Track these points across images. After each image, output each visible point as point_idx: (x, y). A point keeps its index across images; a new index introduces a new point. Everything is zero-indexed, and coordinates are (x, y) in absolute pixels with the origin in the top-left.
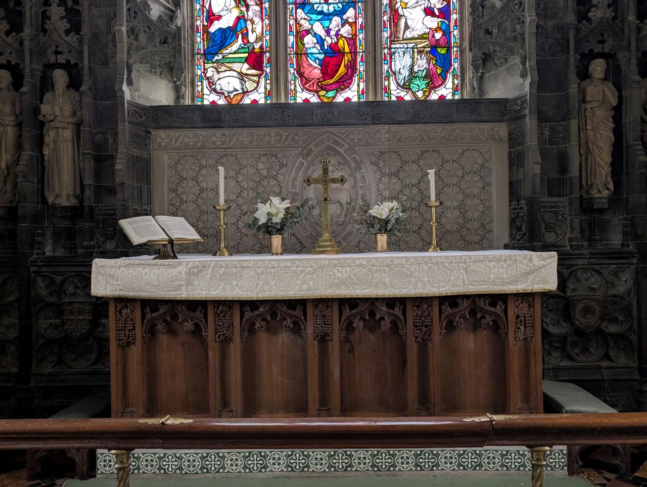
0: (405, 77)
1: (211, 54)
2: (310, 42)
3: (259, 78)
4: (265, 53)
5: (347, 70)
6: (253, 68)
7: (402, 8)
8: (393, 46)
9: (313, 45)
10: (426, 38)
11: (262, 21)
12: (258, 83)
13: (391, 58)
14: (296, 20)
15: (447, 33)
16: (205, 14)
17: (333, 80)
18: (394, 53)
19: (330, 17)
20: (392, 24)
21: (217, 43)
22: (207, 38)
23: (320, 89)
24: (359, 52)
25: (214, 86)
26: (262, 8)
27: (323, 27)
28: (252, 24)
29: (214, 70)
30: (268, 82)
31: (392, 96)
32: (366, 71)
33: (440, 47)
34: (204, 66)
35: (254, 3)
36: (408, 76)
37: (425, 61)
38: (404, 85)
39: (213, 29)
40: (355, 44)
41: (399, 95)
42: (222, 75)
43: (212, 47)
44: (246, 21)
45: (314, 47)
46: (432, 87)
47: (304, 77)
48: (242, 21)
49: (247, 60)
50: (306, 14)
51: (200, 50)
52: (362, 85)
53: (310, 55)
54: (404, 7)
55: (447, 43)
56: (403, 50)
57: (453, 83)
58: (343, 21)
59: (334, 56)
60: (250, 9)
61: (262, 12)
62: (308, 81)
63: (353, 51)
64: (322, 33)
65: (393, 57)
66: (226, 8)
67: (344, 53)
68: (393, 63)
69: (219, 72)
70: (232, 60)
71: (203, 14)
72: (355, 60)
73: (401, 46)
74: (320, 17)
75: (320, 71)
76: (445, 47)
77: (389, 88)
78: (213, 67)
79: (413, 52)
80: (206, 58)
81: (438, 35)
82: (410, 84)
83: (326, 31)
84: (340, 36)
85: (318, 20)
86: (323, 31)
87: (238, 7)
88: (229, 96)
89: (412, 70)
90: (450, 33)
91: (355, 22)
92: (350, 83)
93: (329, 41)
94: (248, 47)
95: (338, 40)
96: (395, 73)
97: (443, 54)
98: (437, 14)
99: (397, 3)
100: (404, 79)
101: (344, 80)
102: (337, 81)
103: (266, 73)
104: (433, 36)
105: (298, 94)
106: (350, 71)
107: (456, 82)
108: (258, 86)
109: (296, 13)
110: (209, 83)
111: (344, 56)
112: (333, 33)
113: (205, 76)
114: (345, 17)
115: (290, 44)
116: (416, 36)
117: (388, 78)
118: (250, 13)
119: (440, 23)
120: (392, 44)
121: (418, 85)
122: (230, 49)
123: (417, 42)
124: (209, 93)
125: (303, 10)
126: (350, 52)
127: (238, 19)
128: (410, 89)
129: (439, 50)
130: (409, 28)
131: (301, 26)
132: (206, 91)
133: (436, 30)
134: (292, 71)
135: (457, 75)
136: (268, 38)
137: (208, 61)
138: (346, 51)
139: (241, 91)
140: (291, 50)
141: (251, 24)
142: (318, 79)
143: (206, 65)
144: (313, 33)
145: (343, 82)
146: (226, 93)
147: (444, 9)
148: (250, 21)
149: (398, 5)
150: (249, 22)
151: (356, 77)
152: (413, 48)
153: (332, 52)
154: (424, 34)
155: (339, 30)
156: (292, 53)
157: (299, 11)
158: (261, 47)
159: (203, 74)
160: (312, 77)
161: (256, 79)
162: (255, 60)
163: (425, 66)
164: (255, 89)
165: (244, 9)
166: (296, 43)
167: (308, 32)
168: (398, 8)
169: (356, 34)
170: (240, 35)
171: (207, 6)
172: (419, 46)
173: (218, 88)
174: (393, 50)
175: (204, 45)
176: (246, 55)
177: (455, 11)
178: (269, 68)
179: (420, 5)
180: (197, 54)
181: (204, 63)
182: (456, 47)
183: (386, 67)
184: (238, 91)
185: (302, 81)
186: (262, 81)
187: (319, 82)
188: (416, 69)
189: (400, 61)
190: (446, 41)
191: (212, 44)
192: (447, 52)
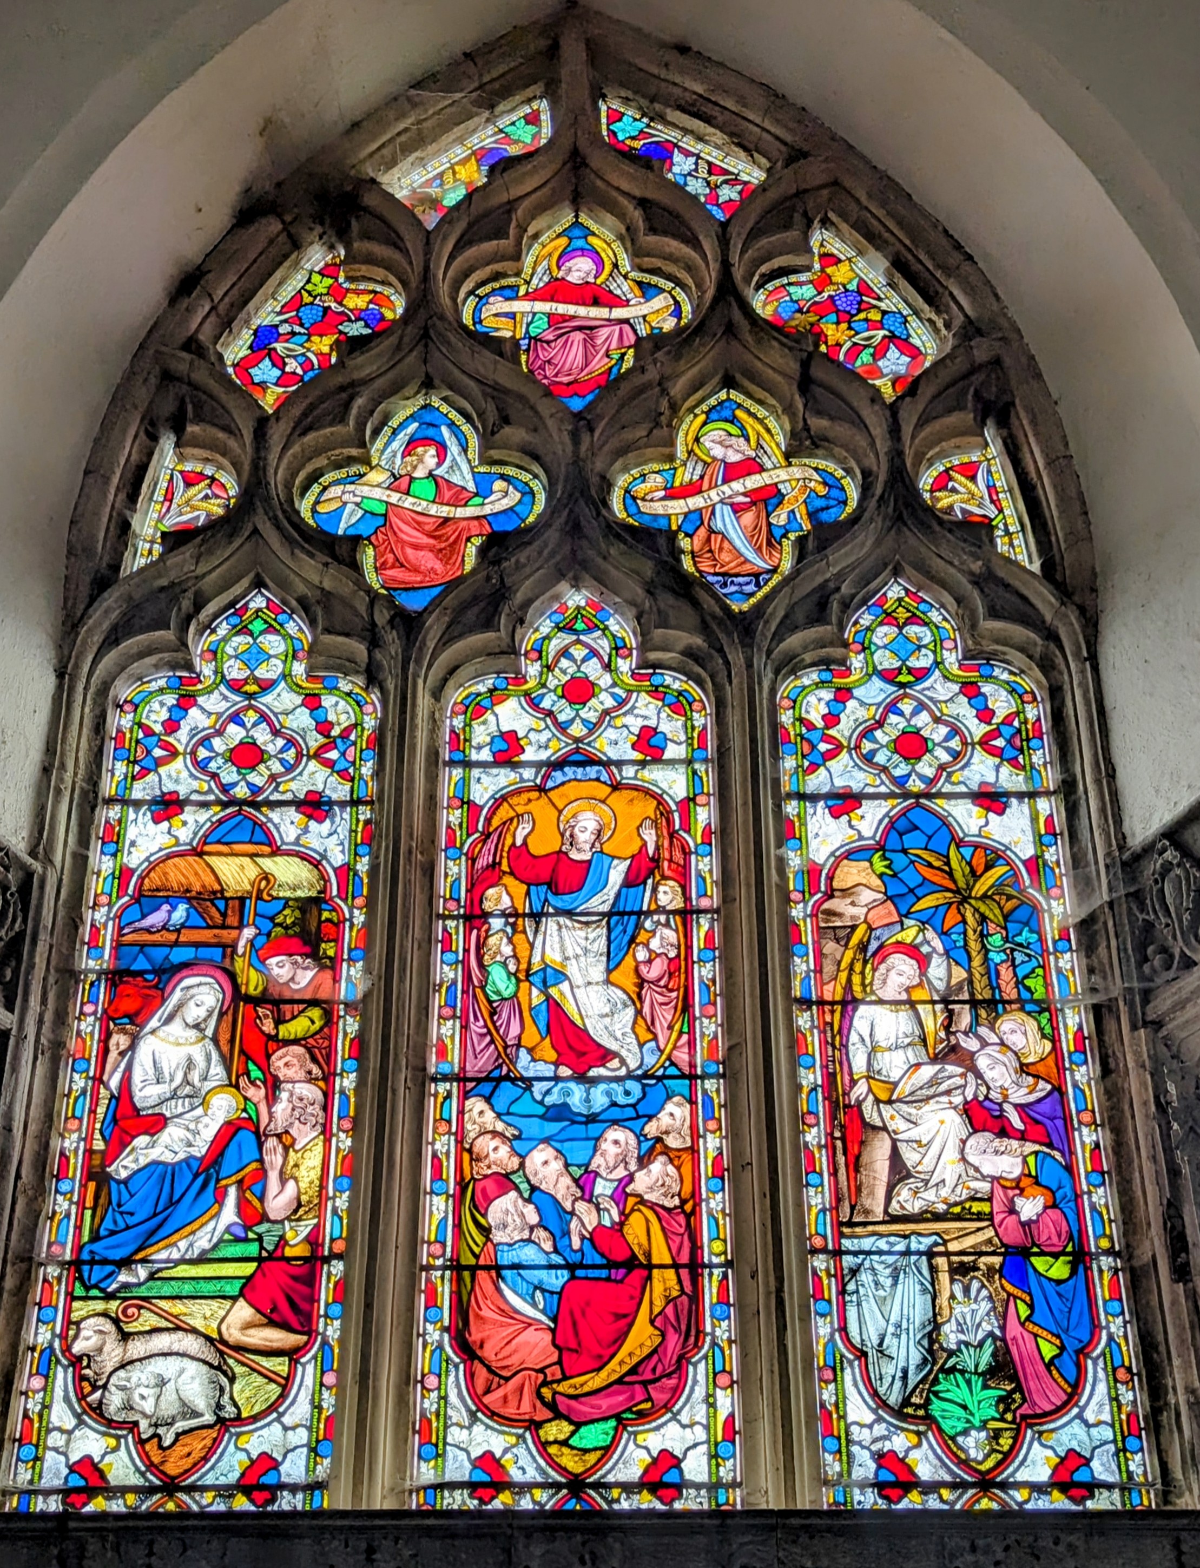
0: (905, 1372)
1: (105, 1262)
2: (514, 1220)
3: (294, 1362)
4: (327, 1260)
5: (663, 1335)
6: (272, 1323)
7: (878, 1101)
8: (847, 1244)
9: (526, 1235)
10: (979, 1217)
11: (328, 1142)
12: (286, 1383)
13: (842, 1292)
14: (460, 1137)
15: (1063, 1200)
16: (101, 1110)
17: (603, 1374)
18: (854, 1272)
19: (594, 1129)
20: (841, 1159)
21: (137, 1220)
22: (97, 1197)
23: (550, 1415)
24: (711, 1266)
25: (98, 1394)
26: (328, 1095)
27: (567, 1165)
28: (286, 1149)
29: (109, 1326)
30: (330, 1379)
31: (855, 1449)
32: (743, 1340)
33: (1042, 1254)
34: (68, 1311)
35: (302, 1075)
36: (919, 1368)
37: (985, 1306)
38: (906, 1402)
39: (123, 1167)
40: (693, 1235)
41: (887, 1446)
42: (137, 1348)
43: (112, 1233)
44: (260, 1137)
45: (529, 1241)
46: (1024, 1417)
47: (482, 1361)
48: (245, 1137)
49: (248, 1289)
50: (499, 1115)
51: (64, 1245)
52: (726, 1402)
53: (507, 1273)
54: (883, 1096)
55: (1071, 1238)
56: (890, 1259)
57: (1115, 1399)
58: (646, 1146)
59: (608, 1279)
60: (284, 1096)
61: (327, 1107)
62: (498, 1376)
63: (684, 1258)
64: (563, 1189)
65: (851, 1287)
66: (187, 1090)
67: (650, 1267)
68: (852, 1313)
69: (125, 1337)
70: (187, 1288)
71: (93, 1111)
72: (696, 1297)
73: (882, 1244)
74: (552, 1128)
75: (548, 1337)
76: (1063, 1253)
77: (843, 1417)
78: (105, 1314)
79: (933, 1269)
80: (80, 1279)
81: (1029, 1208)
82: (928, 1402)
83: (576, 1181)
84: (631, 1201)
85: (546, 1140)
86: (566, 1181)
87: (237, 1086)
88: (156, 1435)
89: (932, 1342)
90: (1078, 1197)
91: (693, 1150)
92: (676, 1392)
93: (588, 1217)
94: (260, 1239)
95: (624, 1216)
96: (862, 1355)
97: (1059, 1282)
98: (1018, 1124)
99: (853, 1082)
100: (905, 1377)
101: (648, 1376)
102: (619, 1381)
103: (325, 1343)
104: (1012, 1210)
105: (456, 1435)
106: (673, 1340)
107: (1127, 1396)
108: (282, 1396)
109: (461, 1112)
110: (80, 1378)
111: (649, 1278)
112: (602, 1188)
113: (67, 1349)
114: (651, 1129)
115: (429, 1230)
116: (941, 1207)
117: (835, 1370)
118: (281, 1108)
119: (1031, 1160)
120: (842, 1235)
121: (965, 1407)
122: (183, 1245)
123: (946, 1231)
124: (70, 1422)
125: (488, 1100)
126: (675, 1266)
127: (230, 1130)
128: (929, 1419)
129: (1039, 1263)
130: (909, 1175)
131: (476, 1159)
132: (61, 1415)
133: (1018, 1186)
134: (434, 1335)
135: (1129, 1369)
136: (342, 1202)
137: (87, 1289)
138: (655, 1261)
139: (209, 1418)
140: (436, 1249)
141: (280, 1149)
142: (541, 1371)
143: (76, 1305)
144: (524, 1187)
145: (645, 1384)
146: (144, 1424)
147: (1045, 1107)
148: (279, 1136)
149: (861, 1089)
150: (271, 1143)
151: (701, 1367)
152: (930, 1254)
153: (599, 1260)
154: (973, 1199)
155: (631, 1178)
156: (439, 1262)
157: (476, 1105)
158: (313, 1240)
159: (57, 1344)
160: (514, 1360)
161: (280, 1365)
162: (282, 1292)
163: (986, 1327)
164: (272, 1408)
165: (257, 1094)
166: (458, 1226)
168: (859, 1103)
169: (695, 1194)
170: (232, 1192)
171: (114, 1082)
172: (953, 1247)
173: (115, 1400)
174: (848, 1261)
175: (79, 1228)
176: (249, 1269)
177: (1086, 1117)
178: (337, 1323)
179: (948, 1092)
180: (45, 1263)
181: (70, 1296)
182: (1110, 1252)
183: (823, 1328)
184: (196, 1414)
185: (470, 1376)
186: (308, 1374)
187: (545, 1383)
188: (950, 1336)
189: (880, 1302)
190: (1065, 1227)
191: (115, 1222)
192: (1074, 1272)
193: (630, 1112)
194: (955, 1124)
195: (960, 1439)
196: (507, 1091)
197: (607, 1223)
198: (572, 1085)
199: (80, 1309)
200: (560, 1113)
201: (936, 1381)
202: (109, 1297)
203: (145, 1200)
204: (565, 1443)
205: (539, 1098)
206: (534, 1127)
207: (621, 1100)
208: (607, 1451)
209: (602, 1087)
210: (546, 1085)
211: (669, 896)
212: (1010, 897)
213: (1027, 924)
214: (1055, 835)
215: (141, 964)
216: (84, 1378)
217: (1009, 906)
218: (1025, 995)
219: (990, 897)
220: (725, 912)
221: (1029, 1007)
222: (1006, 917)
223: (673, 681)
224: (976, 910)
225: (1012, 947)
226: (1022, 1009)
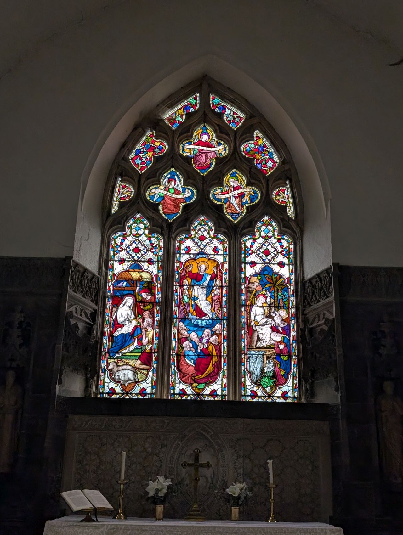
0: (257, 376)
1: (114, 352)
2: (188, 346)
3: (148, 372)
4: (154, 353)
5: (214, 368)
6: (144, 364)
7: (255, 325)
8: (248, 352)
9: (190, 349)
10: (272, 348)
11: (154, 330)
12: (147, 375)
13: (247, 361)
14: (178, 330)
15: (288, 345)
16: (112, 323)
17: (203, 375)
18: (249, 357)
19: (203, 329)
20: (248, 336)
21: (119, 344)
23: (194, 382)
24: (223, 356)
25: (113, 376)
26: (153, 321)
27: (198, 336)
28: (146, 331)
29: (115, 364)
30: (155, 375)
31: (247, 390)
32: (228, 369)
33: (283, 355)
34: (107, 361)
35: (149, 317)
36: (259, 376)
37: (272, 365)
38: (257, 381)
39: (116, 334)
40: (220, 349)
41: (253, 389)
42: (120, 368)
43: (115, 347)
44: (141, 329)
45: (191, 350)
46: (277, 385)
47: (182, 372)
48: (139, 329)
49: (140, 358)
50: (185, 326)
51: (106, 349)
52: (225, 381)
53: (187, 356)
54: (257, 324)
55: (288, 352)
56: (256, 355)
57: (293, 382)
58: (212, 333)
59: (205, 358)
60: (145, 321)
61: (153, 323)
62: (184, 375)
63: (219, 355)
64: (196, 340)
65: (248, 360)
66: (128, 319)
67: (212, 356)
68: (248, 365)
69: (118, 366)
70: (129, 357)
71: (110, 323)
72: (220, 362)
73: (255, 353)
74: (195, 329)
75: (194, 368)
76: (287, 355)
77: (245, 384)
78: (114, 362)
79: (263, 358)
80: (109, 355)
81: (281, 347)
82: (261, 382)
83: (199, 339)
84: (209, 343)
85: (194, 331)
86: (198, 339)
87: (137, 319)
88: (124, 384)
89: (262, 371)
90: (290, 345)
91: (221, 334)
92: (216, 379)
93: (201, 346)
94: (142, 349)
95: (208, 346)
96: (249, 373)
97: (285, 361)
98: (281, 331)
99: (251, 322)
100: (257, 377)
101: (211, 376)
102: (206, 376)
103: (154, 368)
104: (278, 347)
105: (177, 385)
106: (216, 369)
107: (295, 382)
108: (147, 377)
109: (178, 325)
110: (110, 373)
111: (212, 358)
112: (204, 341)
113: (107, 368)
114: (214, 329)
115: (172, 348)
116: (266, 346)
117: (244, 376)
118: (145, 323)
119: (283, 338)
120: (247, 351)
121: (267, 383)
122: (128, 349)
123: (266, 351)
124: (109, 381)
125: (183, 323)
126: (217, 356)
127: (136, 327)
128: (261, 385)
129: (282, 357)
130: (260, 340)
131: (181, 334)
132: (107, 380)
133: (280, 342)
134: (173, 367)
135: (296, 377)
136: (156, 342)
137: (111, 357)
138: (213, 355)
139: (133, 381)
140: (174, 351)
141: (145, 331)
142: (192, 374)
143: (109, 360)
144: (190, 340)
145: (211, 377)
146: (122, 382)
147: (286, 328)
148: (145, 329)
149: (253, 323)
150: (143, 330)
151: (221, 374)
152: (263, 355)
153: (203, 354)
154: (271, 345)
155: (209, 339)
156: (174, 354)
157: (181, 324)
158: (151, 349)
159: (106, 367)
160: (188, 372)
161: (146, 372)
162: (146, 358)
163: (272, 368)
164: (145, 379)
165: (140, 320)
166: (178, 347)
167: (186, 339)
168: (252, 326)
169: (221, 342)
170: (136, 339)
171: (114, 318)
172: (267, 354)
173: (117, 377)
174: (248, 355)
175: (109, 346)
176: (140, 354)
177: (293, 330)
178: (156, 365)
179: (268, 324)
180: (103, 352)
181: (108, 358)
182: (295, 355)
183: (243, 368)
184: (131, 380)
185: (180, 375)
186: (150, 374)
187: (193, 377)
188: (265, 370)
189: (254, 363)
190: (288, 351)
191: (115, 345)
192: (288, 359)
193: (210, 326)
194: (269, 330)
195: (266, 388)
196: (187, 322)
197: (205, 347)
198: (199, 320)
199: (109, 361)
200: (197, 326)
201: (262, 378)
202: (115, 359)
203: (120, 340)
204: (196, 387)
205: (193, 323)
206: (191, 328)
207: (208, 324)
208: (203, 389)
209: (205, 321)
210: (194, 320)
211: (218, 283)
212: (283, 285)
213: (286, 291)
214: (293, 273)
215: (118, 294)
216: (111, 373)
217: (283, 287)
218: (284, 306)
219: (280, 285)
220: (229, 287)
221: (285, 308)
222: (282, 289)
223: (221, 237)
224: (277, 288)
225: (283, 295)
226: (284, 308)
